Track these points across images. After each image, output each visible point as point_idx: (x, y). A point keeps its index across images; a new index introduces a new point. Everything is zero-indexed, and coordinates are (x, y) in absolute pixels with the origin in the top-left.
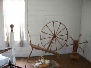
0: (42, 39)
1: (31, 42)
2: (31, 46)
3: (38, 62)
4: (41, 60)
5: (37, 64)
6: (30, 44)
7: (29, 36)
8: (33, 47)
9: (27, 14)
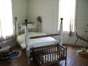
0: (86, 32)
1: (77, 33)
2: (76, 36)
3: (81, 49)
4: (83, 48)
5: (79, 51)
6: (76, 35)
7: (76, 28)
8: (78, 37)
9: (77, 11)
